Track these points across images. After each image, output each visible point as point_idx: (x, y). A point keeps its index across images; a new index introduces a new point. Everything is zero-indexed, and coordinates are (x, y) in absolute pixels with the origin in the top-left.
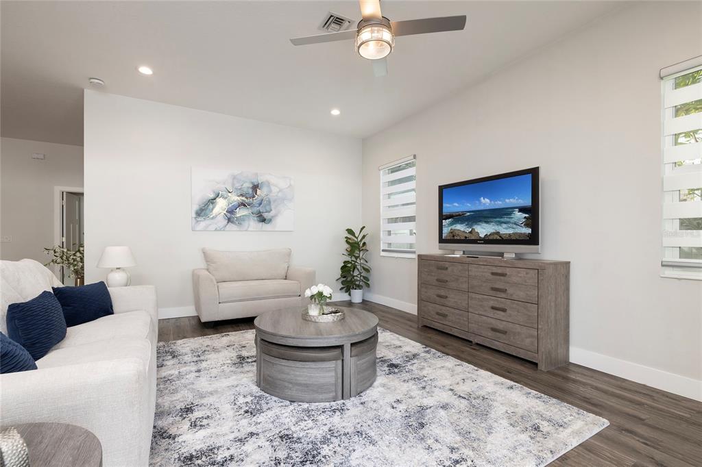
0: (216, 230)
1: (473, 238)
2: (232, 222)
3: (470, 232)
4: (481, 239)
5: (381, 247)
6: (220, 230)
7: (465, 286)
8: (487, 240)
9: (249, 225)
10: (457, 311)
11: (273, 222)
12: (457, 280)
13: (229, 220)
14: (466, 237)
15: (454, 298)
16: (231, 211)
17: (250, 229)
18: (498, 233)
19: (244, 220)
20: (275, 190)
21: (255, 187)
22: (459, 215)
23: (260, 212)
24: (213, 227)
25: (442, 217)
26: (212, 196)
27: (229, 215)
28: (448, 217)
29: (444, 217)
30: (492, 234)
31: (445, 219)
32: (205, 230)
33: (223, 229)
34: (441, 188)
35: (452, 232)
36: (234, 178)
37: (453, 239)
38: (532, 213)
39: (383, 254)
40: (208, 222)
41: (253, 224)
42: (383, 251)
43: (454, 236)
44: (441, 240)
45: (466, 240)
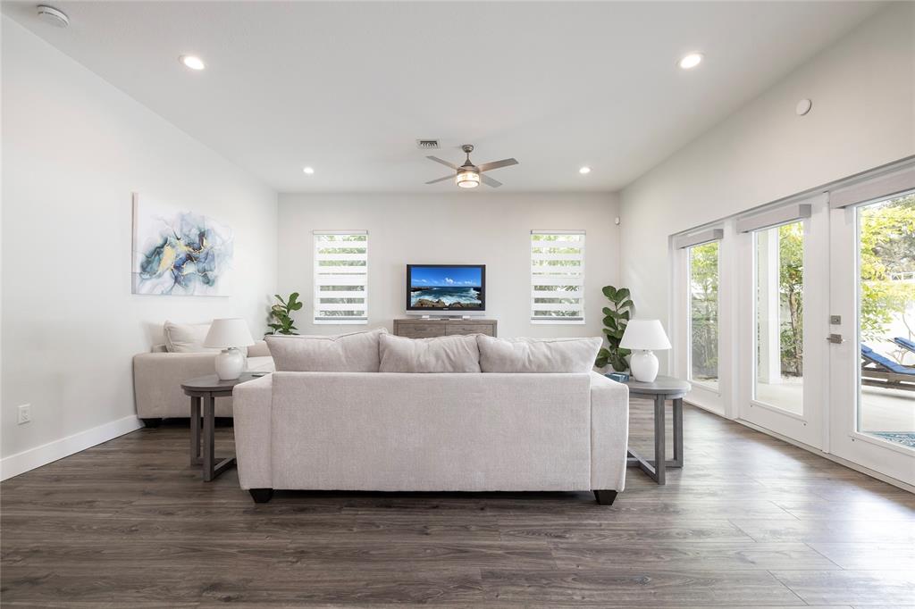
0: (162, 293)
1: (440, 306)
2: (179, 283)
3: (438, 302)
4: (446, 307)
5: (314, 314)
6: (167, 294)
8: (451, 308)
9: (195, 287)
11: (216, 284)
13: (176, 280)
14: (433, 305)
16: (178, 267)
17: (196, 293)
18: (459, 303)
19: (190, 281)
20: (219, 241)
21: (202, 235)
23: (205, 271)
24: (158, 291)
25: (410, 289)
26: (160, 242)
27: (175, 271)
28: (415, 290)
30: (455, 304)
32: (150, 294)
33: (169, 293)
34: (409, 267)
35: (420, 301)
36: (183, 218)
37: (422, 306)
38: (481, 291)
39: (316, 322)
40: (154, 280)
41: (197, 286)
42: (316, 319)
44: (409, 307)
45: (433, 308)
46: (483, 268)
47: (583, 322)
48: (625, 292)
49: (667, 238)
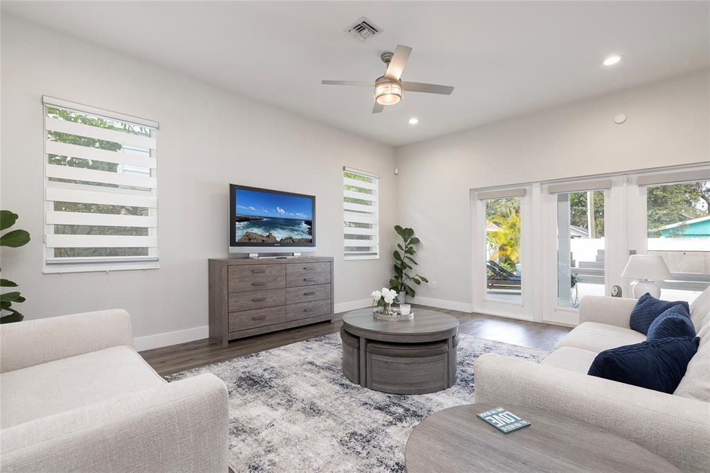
1: (270, 241)
3: (268, 236)
4: (277, 242)
5: (44, 257)
7: (283, 283)
8: (283, 243)
10: (275, 309)
12: (275, 279)
14: (263, 241)
15: (271, 298)
18: (291, 238)
22: (256, 219)
25: (234, 218)
28: (241, 220)
29: (238, 219)
30: (287, 239)
31: (240, 221)
34: (233, 188)
35: (248, 235)
38: (311, 224)
43: (250, 240)
44: (233, 243)
45: (263, 243)
46: (313, 198)
47: (377, 257)
48: (410, 232)
49: (469, 191)
